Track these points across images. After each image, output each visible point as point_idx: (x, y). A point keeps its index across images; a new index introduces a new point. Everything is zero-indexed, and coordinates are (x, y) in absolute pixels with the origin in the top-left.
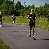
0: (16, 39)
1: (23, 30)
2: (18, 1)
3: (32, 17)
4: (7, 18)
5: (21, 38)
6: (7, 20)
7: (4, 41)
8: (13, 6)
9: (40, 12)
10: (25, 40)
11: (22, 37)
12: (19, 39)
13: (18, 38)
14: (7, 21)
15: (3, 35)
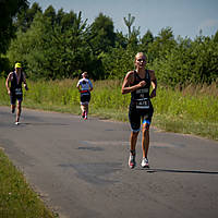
0: (91, 181)
1: (120, 142)
2: (101, 15)
3: (139, 85)
4: (49, 91)
5: (111, 179)
6: (52, 99)
7: (39, 191)
8: (78, 35)
9: (199, 63)
10: (130, 186)
11: (118, 172)
12: (103, 181)
13: (101, 177)
14: (51, 103)
15: (32, 166)
